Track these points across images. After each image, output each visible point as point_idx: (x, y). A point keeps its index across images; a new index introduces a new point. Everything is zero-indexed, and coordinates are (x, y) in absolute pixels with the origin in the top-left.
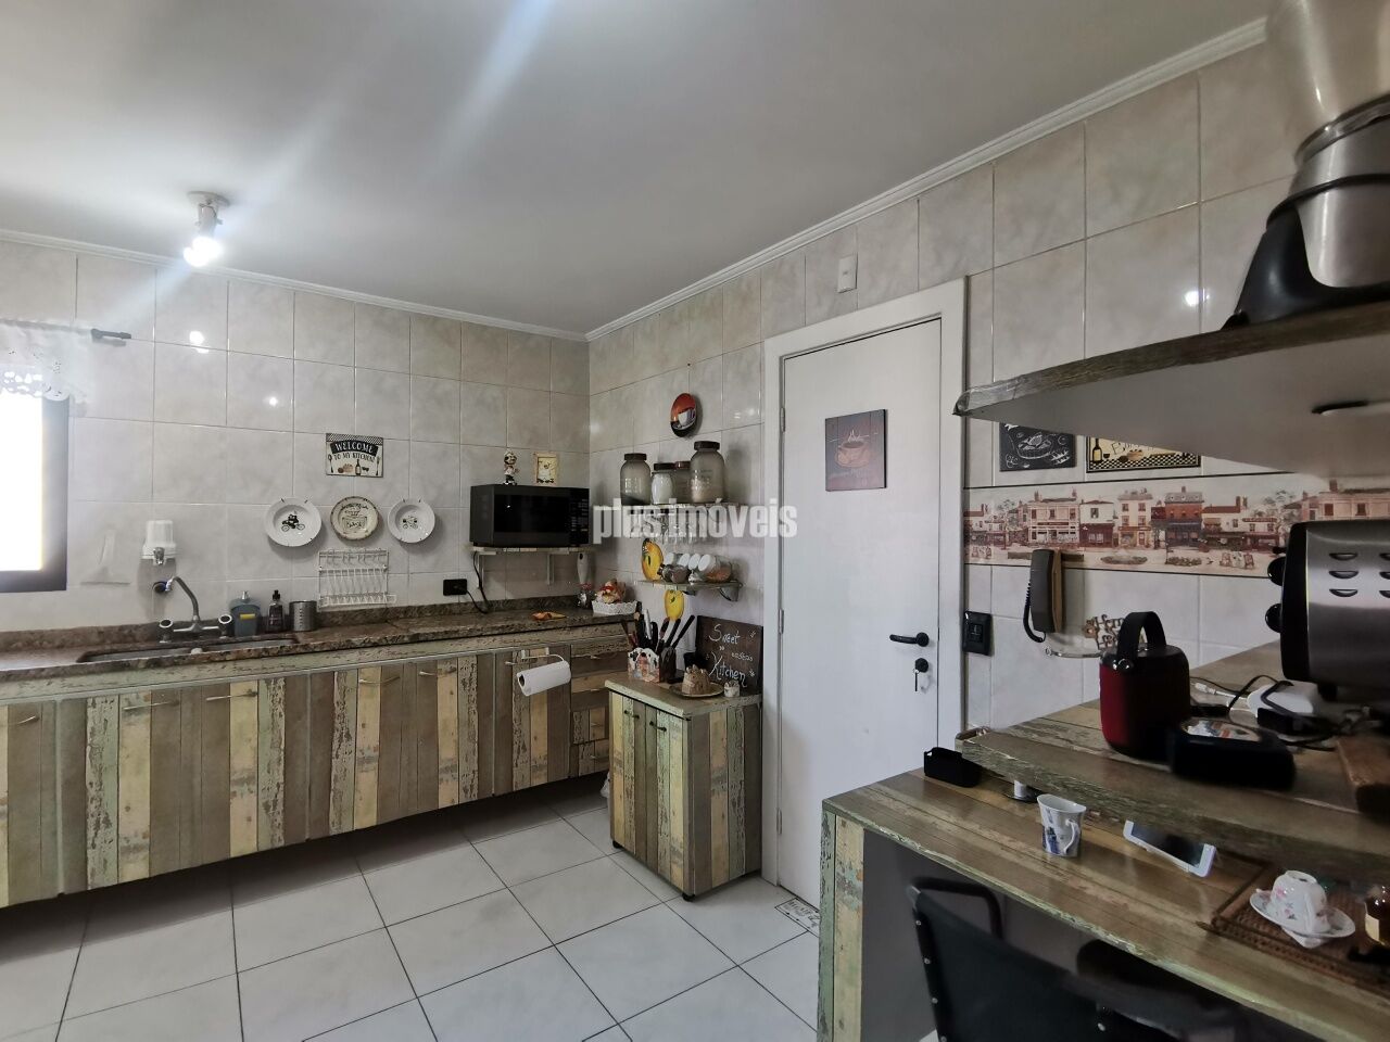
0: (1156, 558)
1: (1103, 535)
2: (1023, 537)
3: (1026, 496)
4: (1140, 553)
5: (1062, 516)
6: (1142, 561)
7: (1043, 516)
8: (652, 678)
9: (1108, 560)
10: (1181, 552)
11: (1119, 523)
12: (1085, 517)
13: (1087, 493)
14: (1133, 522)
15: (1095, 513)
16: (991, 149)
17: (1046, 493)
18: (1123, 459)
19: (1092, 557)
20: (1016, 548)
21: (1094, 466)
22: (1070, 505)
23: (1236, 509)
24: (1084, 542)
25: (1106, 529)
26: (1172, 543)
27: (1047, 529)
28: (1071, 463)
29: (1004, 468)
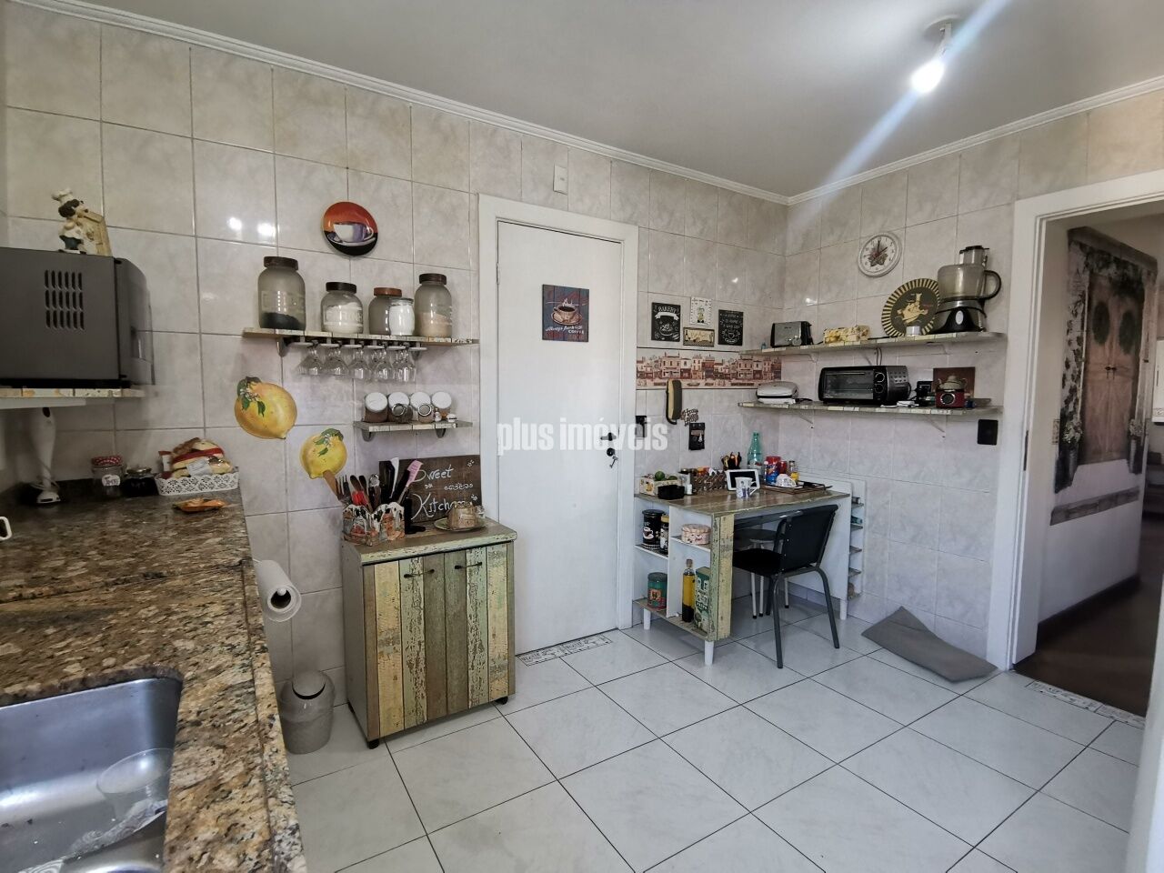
0: (702, 382)
1: (687, 373)
2: (659, 374)
3: (660, 354)
4: (699, 381)
5: (674, 365)
6: (699, 384)
7: (668, 365)
8: (398, 534)
9: (689, 385)
10: (710, 381)
11: (692, 368)
12: (682, 366)
13: (683, 354)
14: (697, 368)
15: (685, 363)
16: (657, 164)
17: (670, 353)
18: (694, 341)
19: (684, 383)
20: (657, 380)
21: (686, 342)
22: (677, 360)
23: (721, 364)
24: (682, 377)
25: (688, 371)
26: (707, 377)
27: (669, 371)
28: (678, 340)
29: (653, 338)
